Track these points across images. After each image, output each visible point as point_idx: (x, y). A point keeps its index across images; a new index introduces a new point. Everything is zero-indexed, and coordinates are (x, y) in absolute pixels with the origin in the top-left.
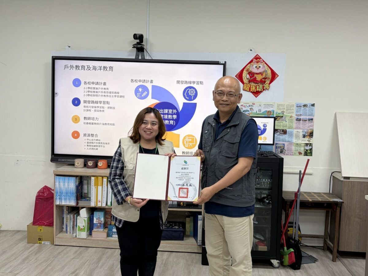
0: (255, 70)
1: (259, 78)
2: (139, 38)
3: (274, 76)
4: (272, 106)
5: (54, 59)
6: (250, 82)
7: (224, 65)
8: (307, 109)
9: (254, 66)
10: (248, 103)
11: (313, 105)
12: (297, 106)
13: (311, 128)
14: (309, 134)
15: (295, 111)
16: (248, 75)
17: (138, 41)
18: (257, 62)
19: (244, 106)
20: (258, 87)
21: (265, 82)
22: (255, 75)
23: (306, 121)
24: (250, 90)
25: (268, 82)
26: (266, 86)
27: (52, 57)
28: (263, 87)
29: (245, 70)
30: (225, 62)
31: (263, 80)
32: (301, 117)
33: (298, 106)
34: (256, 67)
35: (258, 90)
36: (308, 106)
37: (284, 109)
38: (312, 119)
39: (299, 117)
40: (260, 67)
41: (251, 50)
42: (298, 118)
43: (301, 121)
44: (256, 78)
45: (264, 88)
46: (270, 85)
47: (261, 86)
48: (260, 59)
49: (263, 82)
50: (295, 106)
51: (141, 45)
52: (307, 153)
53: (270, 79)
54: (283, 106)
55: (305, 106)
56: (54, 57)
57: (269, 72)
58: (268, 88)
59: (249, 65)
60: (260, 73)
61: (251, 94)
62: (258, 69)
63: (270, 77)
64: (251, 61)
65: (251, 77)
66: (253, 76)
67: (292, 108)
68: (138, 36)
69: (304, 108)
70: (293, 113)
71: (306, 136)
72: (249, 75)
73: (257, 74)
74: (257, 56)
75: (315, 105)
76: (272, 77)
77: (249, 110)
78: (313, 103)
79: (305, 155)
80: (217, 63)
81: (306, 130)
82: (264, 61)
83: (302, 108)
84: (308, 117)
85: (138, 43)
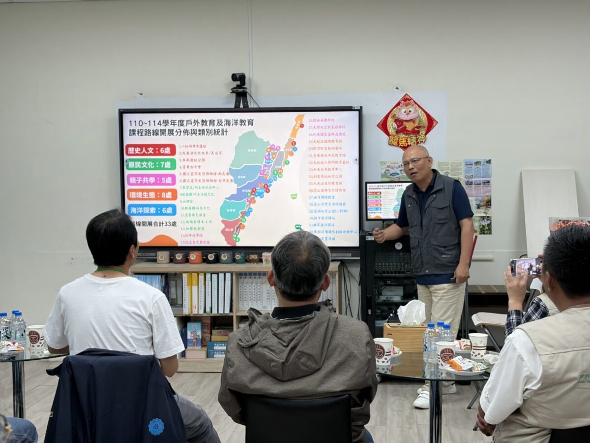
0: (403, 116)
1: (410, 127)
2: (240, 79)
3: (431, 122)
5: (122, 113)
7: (360, 111)
8: (481, 167)
9: (403, 110)
10: (397, 163)
11: (489, 162)
12: (466, 165)
13: (487, 194)
14: (485, 202)
15: (463, 171)
17: (238, 83)
19: (392, 168)
20: (409, 140)
21: (418, 132)
22: (405, 123)
23: (480, 184)
24: (398, 144)
25: (423, 132)
26: (421, 137)
27: (119, 110)
28: (417, 139)
29: (390, 116)
30: (361, 107)
31: (416, 129)
32: (473, 180)
33: (468, 164)
34: (405, 112)
36: (482, 163)
37: (448, 169)
38: (488, 182)
39: (470, 180)
40: (410, 112)
41: (397, 88)
42: (468, 181)
43: (473, 186)
44: (405, 127)
45: (419, 141)
46: (427, 136)
47: (414, 138)
48: (409, 100)
49: (416, 132)
50: (463, 164)
51: (242, 88)
52: (483, 230)
53: (426, 128)
54: (447, 165)
55: (477, 163)
56: (122, 111)
57: (424, 118)
58: (423, 140)
59: (395, 109)
60: (411, 120)
61: (401, 149)
62: (408, 114)
63: (426, 124)
64: (398, 104)
65: (398, 126)
66: (402, 124)
67: (459, 167)
68: (238, 76)
69: (477, 166)
70: (461, 174)
71: (481, 206)
72: (396, 123)
73: (407, 121)
74: (407, 97)
75: (492, 161)
77: (399, 172)
78: (488, 159)
79: (481, 234)
80: (349, 109)
81: (480, 198)
82: (416, 103)
83: (474, 167)
84: (482, 179)
85: (238, 87)
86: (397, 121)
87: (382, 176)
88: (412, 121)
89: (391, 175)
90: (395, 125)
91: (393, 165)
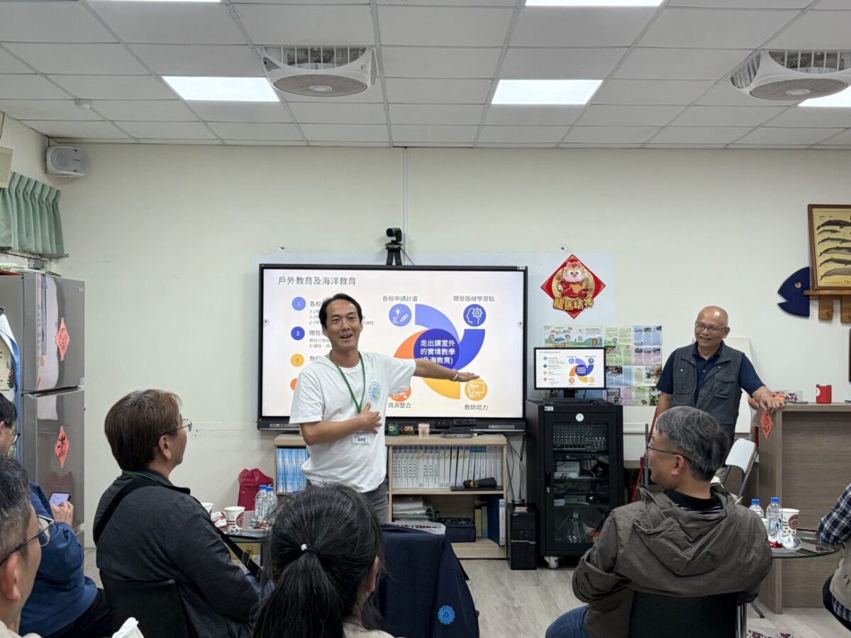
0: (569, 278)
1: (577, 289)
2: (395, 234)
3: (599, 285)
4: (597, 330)
5: (263, 268)
6: (563, 295)
7: (525, 272)
8: (651, 334)
9: (569, 272)
10: (562, 328)
11: (659, 328)
12: (636, 331)
13: (658, 363)
14: (655, 371)
15: (632, 338)
16: (560, 286)
17: (394, 238)
18: (573, 266)
19: (557, 333)
20: (575, 303)
21: (586, 295)
22: (571, 286)
23: (650, 352)
24: (564, 307)
25: (590, 295)
26: (588, 301)
27: (260, 265)
28: (584, 303)
29: (555, 277)
30: (526, 268)
31: (583, 292)
32: (643, 347)
33: (638, 331)
34: (572, 273)
35: (576, 307)
36: (652, 330)
37: (617, 334)
38: (659, 350)
39: (640, 347)
40: (577, 273)
41: (563, 248)
42: (638, 349)
43: (643, 354)
44: (572, 290)
45: (586, 304)
46: (594, 299)
47: (580, 302)
48: (576, 261)
49: (583, 295)
50: (633, 330)
51: (398, 244)
52: (654, 401)
53: (593, 292)
54: (615, 331)
55: (647, 329)
56: (263, 266)
57: (591, 280)
58: (590, 304)
59: (561, 271)
60: (578, 282)
61: (566, 313)
62: (575, 276)
63: (593, 287)
64: (564, 265)
65: (564, 289)
66: (568, 287)
67: (628, 334)
68: (394, 231)
69: (647, 333)
70: (630, 340)
71: (652, 375)
72: (562, 285)
73: (573, 283)
74: (573, 258)
75: (662, 328)
76: (596, 288)
77: (564, 338)
78: (658, 325)
79: (651, 405)
80: (514, 269)
81: (650, 367)
82: (583, 265)
83: (644, 333)
84: (652, 347)
85: (393, 242)
86: (563, 283)
87: (547, 341)
88: (580, 283)
89: (555, 340)
90: (560, 287)
91: (558, 330)
